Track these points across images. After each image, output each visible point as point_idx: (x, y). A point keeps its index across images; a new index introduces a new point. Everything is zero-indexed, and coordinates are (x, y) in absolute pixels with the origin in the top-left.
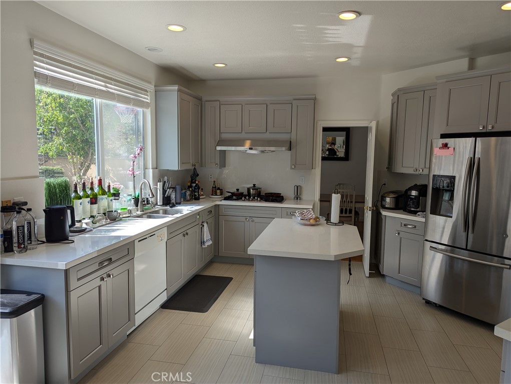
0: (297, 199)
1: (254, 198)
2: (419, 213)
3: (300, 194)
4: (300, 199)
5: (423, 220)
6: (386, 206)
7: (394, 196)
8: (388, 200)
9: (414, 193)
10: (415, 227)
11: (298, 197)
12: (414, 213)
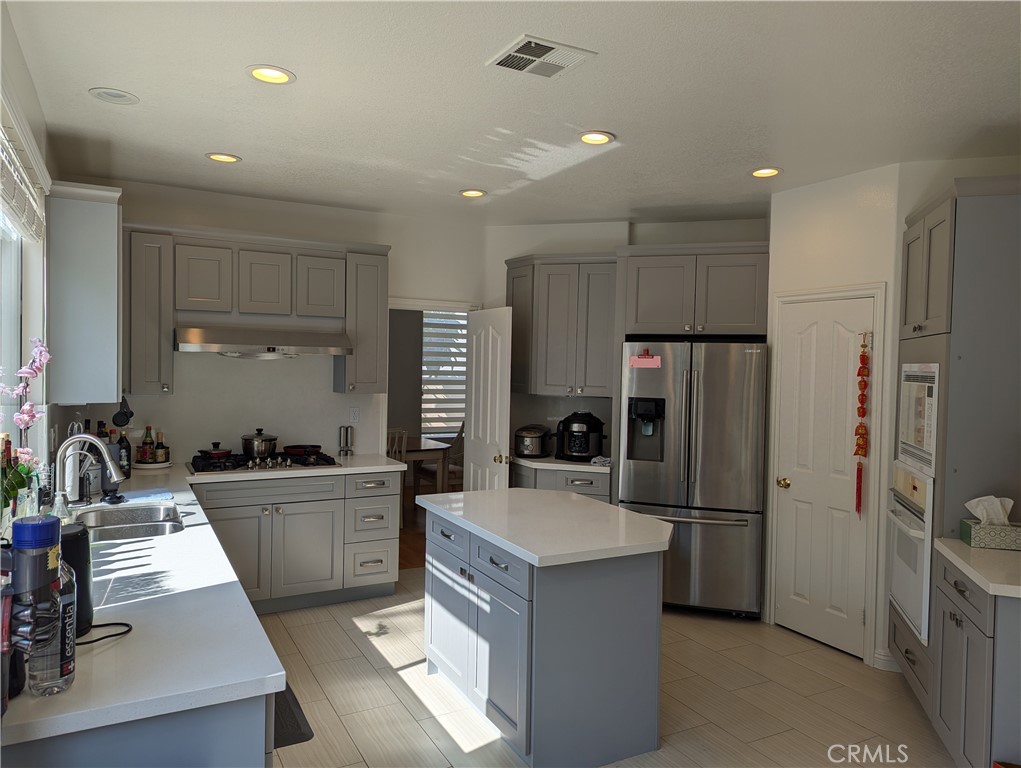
0: (347, 454)
1: (263, 460)
2: (594, 460)
3: (352, 445)
4: (352, 454)
5: (607, 470)
6: (526, 452)
7: (538, 435)
8: (528, 441)
9: (576, 427)
10: (592, 483)
11: (346, 451)
12: (586, 460)
